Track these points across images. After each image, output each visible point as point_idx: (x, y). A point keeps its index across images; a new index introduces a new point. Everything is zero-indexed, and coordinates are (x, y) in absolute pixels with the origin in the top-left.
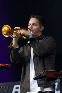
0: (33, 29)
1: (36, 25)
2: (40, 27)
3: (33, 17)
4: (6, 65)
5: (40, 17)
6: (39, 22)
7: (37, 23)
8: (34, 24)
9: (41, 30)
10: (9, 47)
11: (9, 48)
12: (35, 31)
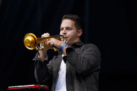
0: (67, 35)
1: (71, 29)
2: (77, 31)
3: (66, 18)
4: (42, 86)
5: (76, 16)
6: (75, 25)
7: (72, 25)
8: (68, 27)
9: (78, 36)
10: (34, 59)
11: (35, 61)
12: (69, 38)
